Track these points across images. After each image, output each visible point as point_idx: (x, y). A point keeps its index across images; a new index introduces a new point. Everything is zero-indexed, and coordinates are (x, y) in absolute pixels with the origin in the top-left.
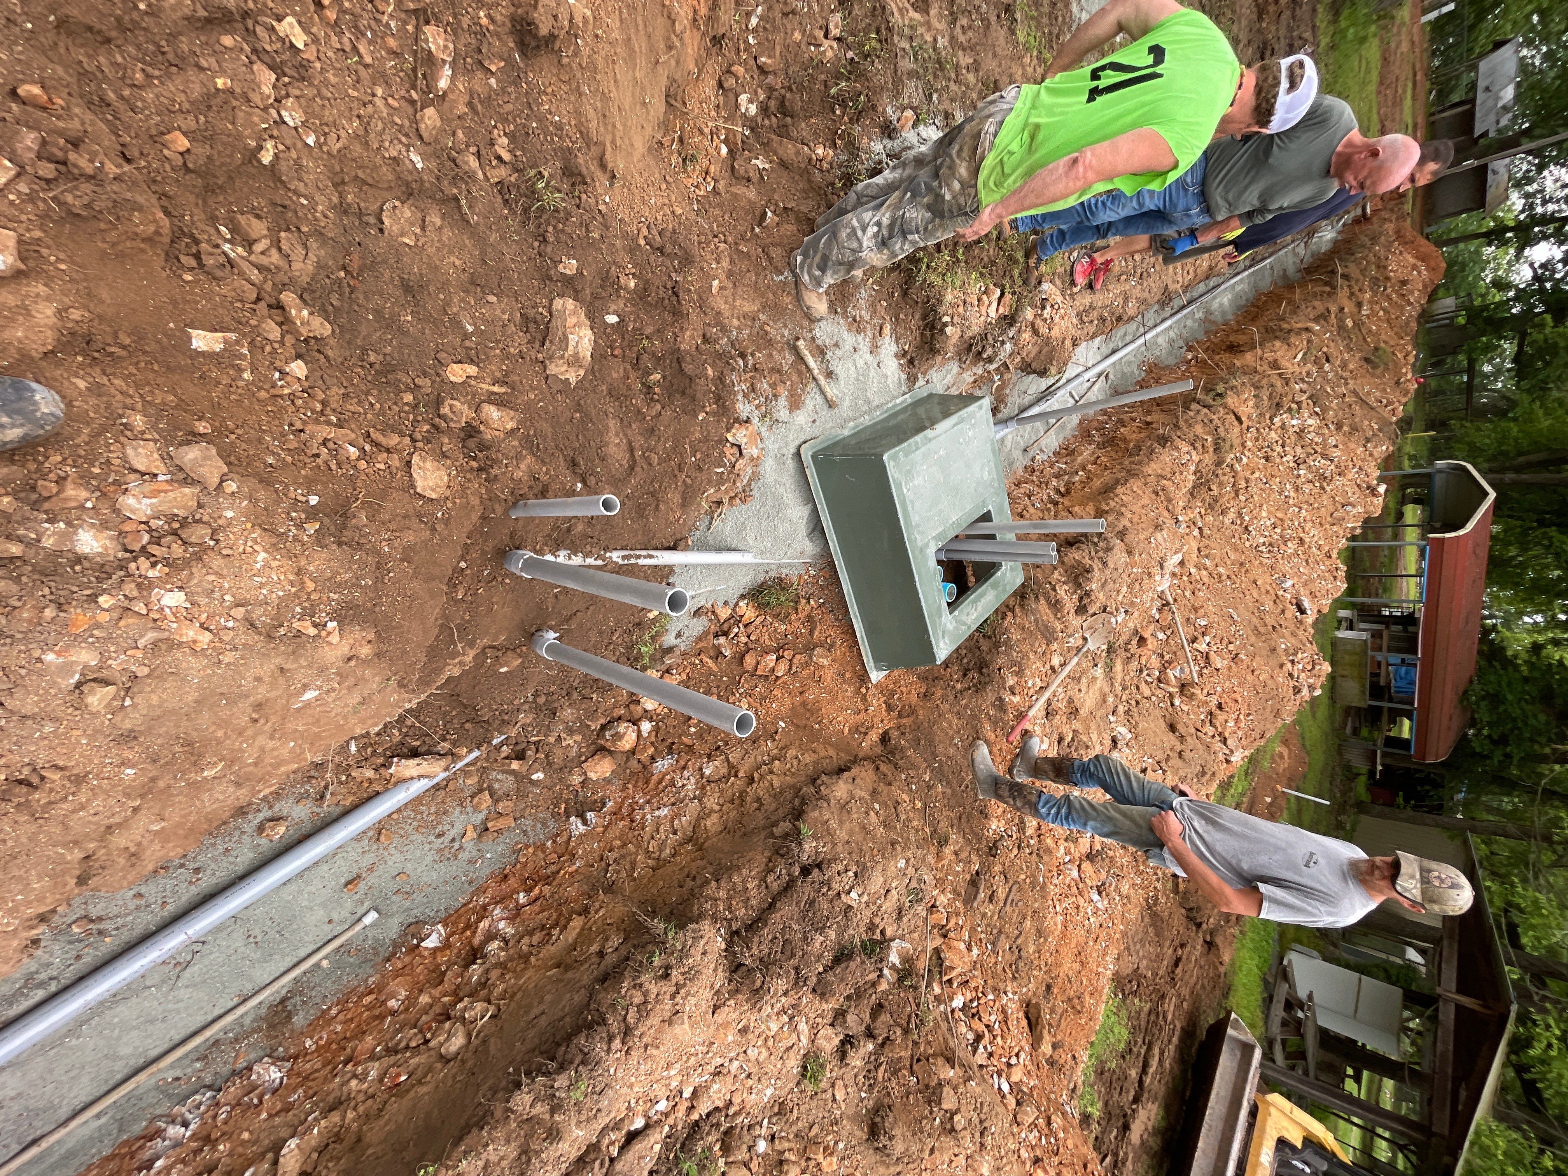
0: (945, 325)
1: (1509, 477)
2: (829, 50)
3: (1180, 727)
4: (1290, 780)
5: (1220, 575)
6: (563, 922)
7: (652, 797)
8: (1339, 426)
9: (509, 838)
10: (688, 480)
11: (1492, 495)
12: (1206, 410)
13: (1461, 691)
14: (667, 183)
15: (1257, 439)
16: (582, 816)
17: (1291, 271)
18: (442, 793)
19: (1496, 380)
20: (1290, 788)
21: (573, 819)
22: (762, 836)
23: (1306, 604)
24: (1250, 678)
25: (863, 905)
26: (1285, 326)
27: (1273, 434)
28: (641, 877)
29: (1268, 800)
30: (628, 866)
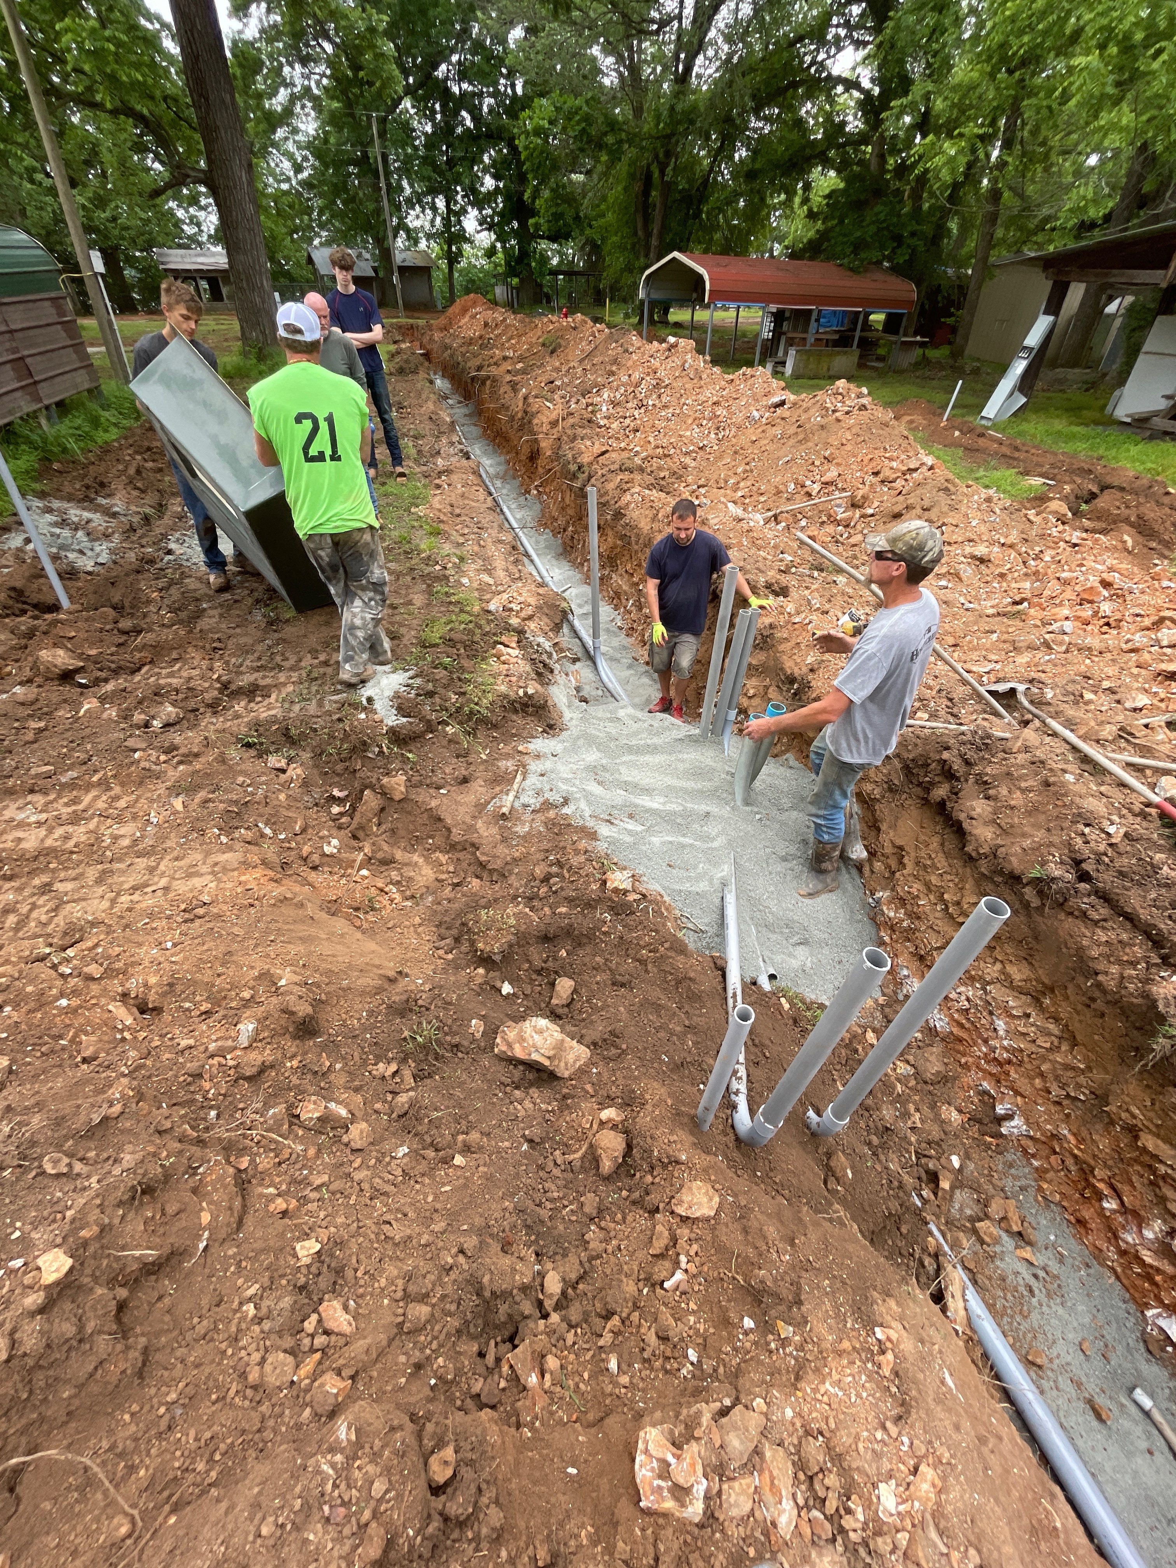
0: (526, 693)
1: (654, 242)
2: (295, 771)
3: (897, 509)
4: (934, 414)
5: (745, 471)
6: (1146, 1159)
7: (980, 1036)
8: (612, 373)
9: (1032, 1211)
10: (667, 945)
11: (676, 254)
12: (593, 480)
13: (849, 273)
14: (394, 926)
15: (618, 439)
16: (1000, 1120)
17: (465, 411)
18: (979, 1277)
19: (566, 254)
20: (942, 414)
21: (1004, 1130)
22: (1039, 919)
23: (776, 399)
24: (849, 447)
25: (1123, 821)
26: (520, 415)
27: (614, 426)
28: (1086, 1059)
29: (957, 433)
30: (1071, 1074)
